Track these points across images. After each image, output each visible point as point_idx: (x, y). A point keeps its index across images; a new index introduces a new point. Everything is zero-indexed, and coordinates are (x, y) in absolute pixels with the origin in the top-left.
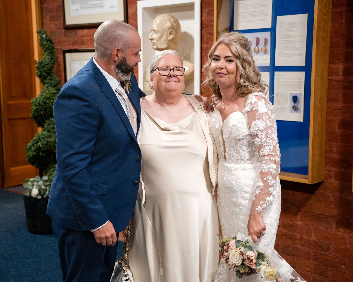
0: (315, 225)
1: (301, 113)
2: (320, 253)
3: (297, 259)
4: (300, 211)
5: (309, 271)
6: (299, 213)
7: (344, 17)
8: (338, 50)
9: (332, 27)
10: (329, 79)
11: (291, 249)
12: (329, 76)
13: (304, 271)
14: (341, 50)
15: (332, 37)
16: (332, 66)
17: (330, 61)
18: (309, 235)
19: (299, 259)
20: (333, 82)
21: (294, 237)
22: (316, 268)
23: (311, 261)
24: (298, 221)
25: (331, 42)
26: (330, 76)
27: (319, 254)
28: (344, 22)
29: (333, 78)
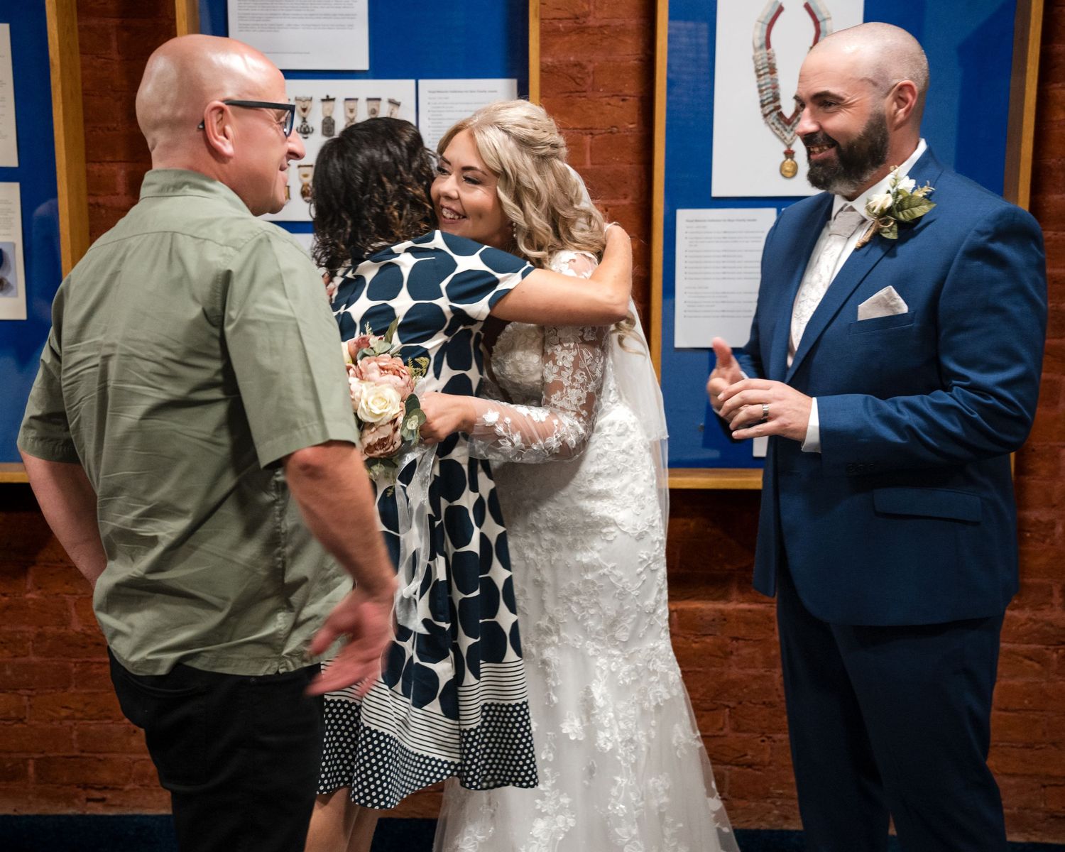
0: (80, 591)
1: (16, 295)
2: (99, 663)
3: (29, 696)
4: (34, 564)
5: (67, 718)
6: (31, 570)
7: (114, 44)
8: (108, 129)
9: (83, 67)
10: (90, 205)
11: (8, 673)
12: (90, 194)
13: (52, 720)
14: (115, 129)
15: (86, 93)
16: (96, 168)
17: (87, 154)
18: (65, 623)
19: (34, 693)
20: (103, 211)
21: (18, 636)
22: (86, 704)
23: (72, 690)
24: (29, 591)
25: (86, 107)
26: (93, 195)
27: (94, 666)
28: (116, 56)
29: (101, 200)
